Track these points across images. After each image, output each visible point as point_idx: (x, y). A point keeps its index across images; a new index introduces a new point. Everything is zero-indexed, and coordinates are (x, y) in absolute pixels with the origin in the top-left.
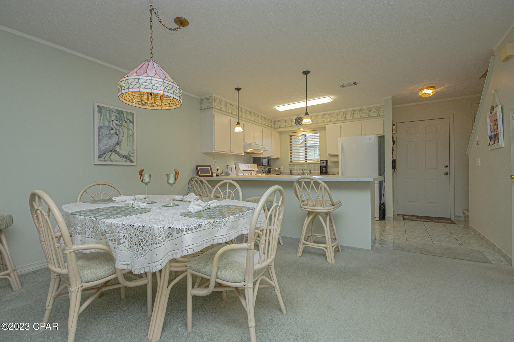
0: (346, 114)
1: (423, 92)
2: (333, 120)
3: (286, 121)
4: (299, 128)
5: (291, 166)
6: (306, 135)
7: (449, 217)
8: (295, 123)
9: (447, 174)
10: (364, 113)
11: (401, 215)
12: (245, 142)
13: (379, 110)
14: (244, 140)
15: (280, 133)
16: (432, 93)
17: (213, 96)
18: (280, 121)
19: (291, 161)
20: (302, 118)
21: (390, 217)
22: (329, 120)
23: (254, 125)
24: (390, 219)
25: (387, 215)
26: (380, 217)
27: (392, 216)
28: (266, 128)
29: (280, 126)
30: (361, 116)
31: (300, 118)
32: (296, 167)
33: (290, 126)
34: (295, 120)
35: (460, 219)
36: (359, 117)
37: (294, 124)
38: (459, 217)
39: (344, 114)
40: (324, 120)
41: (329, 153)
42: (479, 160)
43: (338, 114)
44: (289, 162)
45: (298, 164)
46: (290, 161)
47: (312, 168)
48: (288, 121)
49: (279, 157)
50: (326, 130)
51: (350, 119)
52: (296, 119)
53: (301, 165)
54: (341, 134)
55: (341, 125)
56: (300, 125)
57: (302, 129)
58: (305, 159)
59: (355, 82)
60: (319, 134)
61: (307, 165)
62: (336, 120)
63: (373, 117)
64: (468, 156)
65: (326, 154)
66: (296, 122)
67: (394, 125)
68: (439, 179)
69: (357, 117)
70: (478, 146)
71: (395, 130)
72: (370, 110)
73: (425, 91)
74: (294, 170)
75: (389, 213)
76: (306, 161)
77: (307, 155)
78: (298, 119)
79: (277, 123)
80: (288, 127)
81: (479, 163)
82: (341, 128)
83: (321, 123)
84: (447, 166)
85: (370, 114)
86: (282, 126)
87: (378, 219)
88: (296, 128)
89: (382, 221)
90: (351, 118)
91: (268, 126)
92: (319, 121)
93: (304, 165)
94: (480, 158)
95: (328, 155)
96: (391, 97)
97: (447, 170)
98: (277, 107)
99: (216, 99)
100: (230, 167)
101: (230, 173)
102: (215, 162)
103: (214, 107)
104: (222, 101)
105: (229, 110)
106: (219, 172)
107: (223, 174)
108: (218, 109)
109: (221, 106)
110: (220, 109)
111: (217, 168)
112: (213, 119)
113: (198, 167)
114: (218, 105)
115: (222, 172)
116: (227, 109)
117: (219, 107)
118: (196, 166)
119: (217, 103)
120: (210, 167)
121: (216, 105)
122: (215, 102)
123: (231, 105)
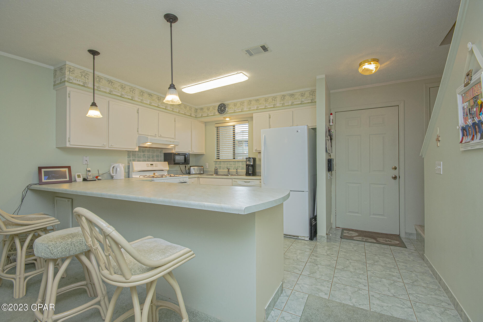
0: (275, 100)
1: (364, 67)
2: (260, 108)
3: (208, 109)
4: (224, 118)
5: (217, 164)
6: (234, 126)
7: (399, 234)
8: (218, 111)
9: (395, 178)
10: (296, 99)
11: (341, 228)
12: (140, 133)
13: (313, 94)
14: (138, 131)
15: (206, 123)
16: (375, 69)
17: (66, 64)
18: (202, 109)
19: (218, 157)
20: (225, 105)
21: (322, 237)
22: (256, 108)
23: (158, 112)
24: (322, 239)
25: (319, 234)
26: (310, 236)
27: (325, 235)
28: (182, 116)
29: (202, 115)
30: (292, 103)
31: (223, 105)
32: (222, 165)
33: (213, 114)
34: (218, 108)
35: (411, 237)
36: (290, 104)
37: (217, 113)
38: (410, 234)
39: (273, 100)
40: (250, 108)
41: (256, 148)
42: (440, 164)
43: (266, 100)
44: (215, 159)
45: (224, 162)
46: (216, 157)
47: (240, 167)
48: (211, 108)
49: (204, 152)
50: (253, 120)
51: (279, 107)
52: (219, 106)
53: (228, 162)
54: (270, 124)
55: (269, 114)
56: (223, 113)
57: (227, 119)
58: (233, 156)
59: (263, 45)
60: (248, 125)
61: (234, 163)
62: (264, 107)
63: (306, 103)
64: (423, 157)
65: (253, 150)
66: (219, 109)
67: (331, 114)
68: (385, 184)
69: (288, 104)
70: (438, 143)
71: (332, 120)
72: (302, 95)
73: (367, 66)
74: (220, 169)
75: (322, 230)
76: (235, 158)
77: (236, 150)
78: (221, 106)
79: (199, 111)
80: (210, 116)
81: (440, 169)
82: (269, 118)
83: (246, 111)
84: (395, 168)
85: (303, 100)
86: (204, 115)
87: (308, 239)
88: (220, 117)
89: (312, 242)
90: (281, 105)
91: (184, 114)
92: (245, 109)
93: (231, 163)
94: (442, 162)
95: (255, 151)
96: (324, 76)
97: (396, 173)
98: (183, 88)
99: (73, 69)
100: (114, 166)
101: (114, 176)
102: (86, 161)
103: (67, 80)
104: (89, 75)
105: (105, 88)
106: (90, 174)
107: (99, 178)
108: (79, 85)
109: (85, 81)
110: (83, 85)
111: (86, 170)
112: (68, 99)
113: (42, 169)
114: (78, 79)
115: (98, 175)
116: (101, 87)
117: (82, 82)
118: (39, 167)
119: (76, 76)
120: (68, 169)
121: (73, 78)
122: (70, 73)
123: (109, 82)
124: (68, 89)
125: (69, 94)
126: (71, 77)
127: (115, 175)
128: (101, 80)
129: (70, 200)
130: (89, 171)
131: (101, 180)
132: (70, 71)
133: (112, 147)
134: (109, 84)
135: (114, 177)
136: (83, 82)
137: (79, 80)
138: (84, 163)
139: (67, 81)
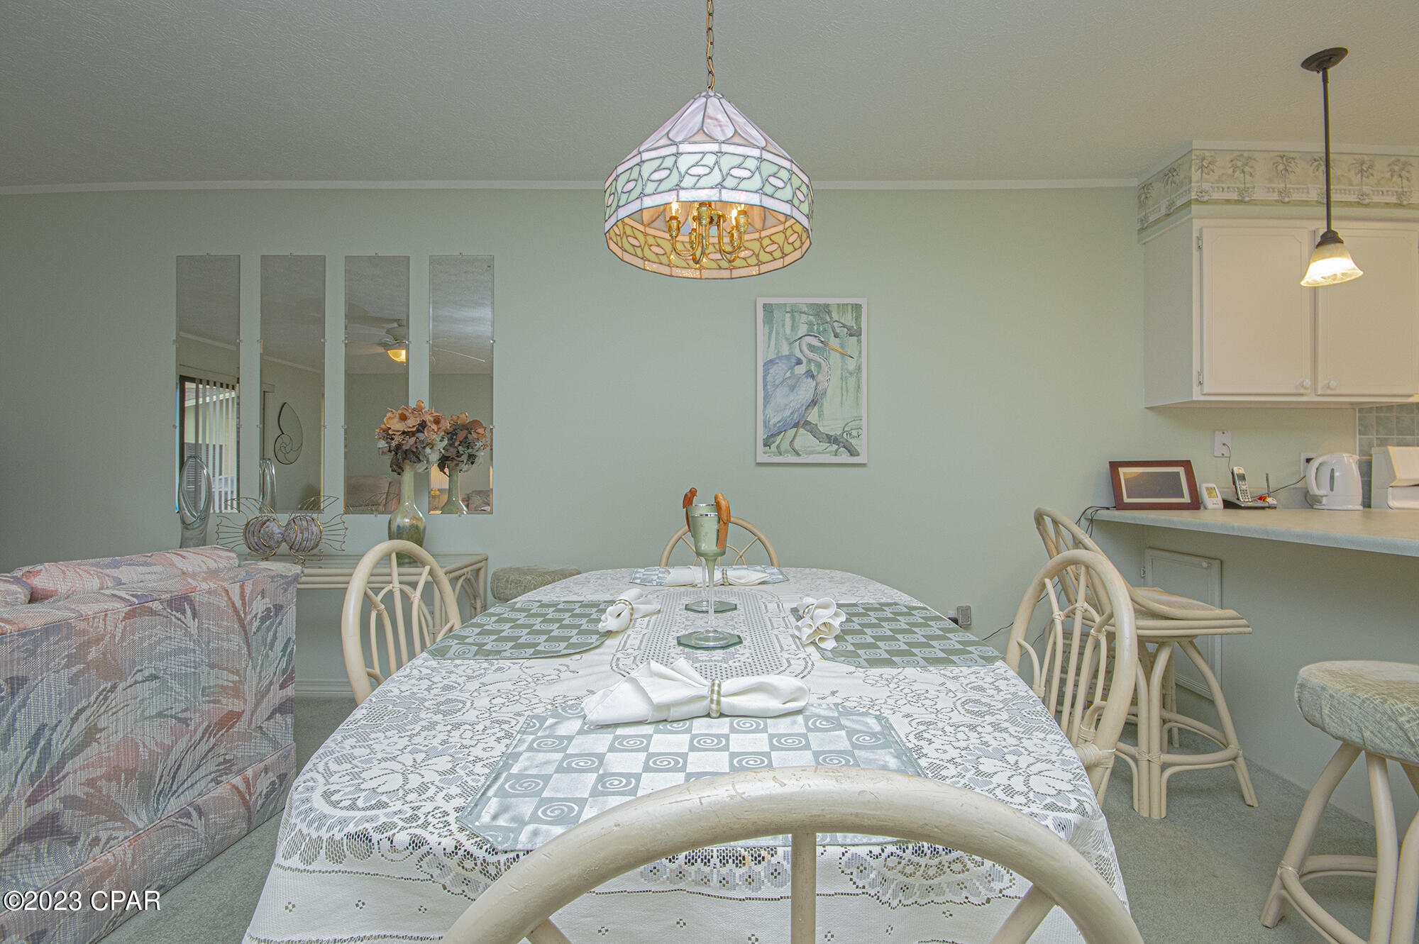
17: (1191, 150)
99: (1210, 159)
100: (1321, 464)
101: (1322, 496)
102: (1224, 444)
103: (1196, 197)
104: (1255, 159)
105: (1303, 189)
106: (1244, 487)
107: (1270, 500)
108: (1228, 201)
109: (1243, 186)
110: (1240, 198)
111: (1233, 474)
112: (1195, 254)
113: (1119, 469)
114: (1223, 185)
115: (1264, 491)
116: (1291, 190)
117: (1235, 191)
118: (1111, 463)
119: (1219, 177)
120: (1183, 468)
121: (1212, 187)
122: (1204, 174)
123: (1317, 163)
124: (1196, 224)
125: (1199, 239)
126: (1206, 186)
127: (1326, 496)
128: (1293, 164)
129: (1217, 563)
130: (1242, 477)
131: (1275, 508)
132: (1203, 165)
133: (1329, 392)
134: (1317, 170)
135: (1324, 500)
136: (1238, 188)
137: (1227, 186)
138: (1218, 453)
139: (1197, 200)
